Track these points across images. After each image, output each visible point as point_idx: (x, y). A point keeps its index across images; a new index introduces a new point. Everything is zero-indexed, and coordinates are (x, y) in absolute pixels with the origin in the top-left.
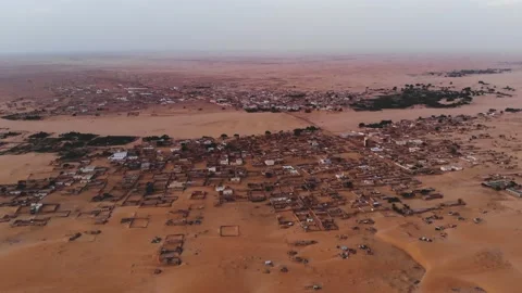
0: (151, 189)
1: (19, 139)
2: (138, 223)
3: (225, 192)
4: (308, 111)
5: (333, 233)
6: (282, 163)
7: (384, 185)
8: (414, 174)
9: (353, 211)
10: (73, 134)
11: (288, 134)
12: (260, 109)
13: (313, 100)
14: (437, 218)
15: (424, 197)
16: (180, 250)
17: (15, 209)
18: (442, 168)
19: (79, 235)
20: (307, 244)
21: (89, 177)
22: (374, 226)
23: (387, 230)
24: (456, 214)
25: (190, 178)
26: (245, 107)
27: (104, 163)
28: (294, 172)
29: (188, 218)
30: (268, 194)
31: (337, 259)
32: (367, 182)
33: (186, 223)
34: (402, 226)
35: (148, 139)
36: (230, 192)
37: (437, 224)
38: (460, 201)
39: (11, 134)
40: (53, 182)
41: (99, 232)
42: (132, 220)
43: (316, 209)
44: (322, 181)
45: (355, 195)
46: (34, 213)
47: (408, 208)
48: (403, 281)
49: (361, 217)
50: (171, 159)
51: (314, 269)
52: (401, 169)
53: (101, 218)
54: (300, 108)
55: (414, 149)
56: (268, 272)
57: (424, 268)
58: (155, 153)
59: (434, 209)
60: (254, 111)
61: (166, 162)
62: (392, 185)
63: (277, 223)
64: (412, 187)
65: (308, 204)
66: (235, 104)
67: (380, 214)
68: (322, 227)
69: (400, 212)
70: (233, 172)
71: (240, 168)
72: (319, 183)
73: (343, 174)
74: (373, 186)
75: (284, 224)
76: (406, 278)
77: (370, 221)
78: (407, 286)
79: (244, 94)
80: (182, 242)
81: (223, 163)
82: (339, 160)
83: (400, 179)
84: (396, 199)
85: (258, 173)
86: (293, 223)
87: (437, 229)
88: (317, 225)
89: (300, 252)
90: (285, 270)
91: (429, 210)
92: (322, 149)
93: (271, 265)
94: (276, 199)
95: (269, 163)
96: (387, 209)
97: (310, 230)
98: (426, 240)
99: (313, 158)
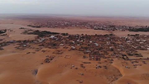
0: (54, 45)
1: (32, 31)
2: (46, 52)
3: (73, 48)
4: (113, 30)
5: (98, 61)
6: (95, 42)
7: (124, 51)
8: (137, 49)
9: (109, 57)
10: (45, 31)
11: (102, 36)
12: (99, 29)
13: (117, 27)
14: (136, 62)
15: (136, 56)
16: (51, 59)
17: (19, 46)
18: (148, 49)
19: (30, 53)
20: (88, 63)
21: (42, 41)
22: (112, 62)
23: (116, 63)
24: (144, 62)
25: (66, 43)
26: (94, 28)
27: (48, 38)
28: (97, 45)
29: (59, 53)
30: (85, 50)
32: (119, 50)
33: (58, 53)
34: (122, 63)
35: (62, 34)
36: (75, 48)
37: (135, 64)
38: (148, 58)
39: (31, 30)
40: (32, 41)
41: (35, 53)
42: (45, 51)
43: (97, 55)
44: (104, 48)
45: (112, 53)
46: (23, 47)
47: (128, 58)
48: (112, 78)
49: (110, 59)
50: (65, 39)
51: (85, 70)
52: (133, 48)
53: (38, 50)
54: (111, 29)
55: (142, 43)
56: (71, 68)
57: (122, 75)
58: (61, 37)
59: (137, 59)
60: (97, 29)
61: (63, 39)
62: (127, 51)
63: (83, 57)
64: (133, 53)
65: (95, 53)
66: (92, 27)
67: (117, 59)
68: (95, 59)
69: (124, 59)
70: (78, 43)
71: (82, 42)
72: (103, 49)
73: (112, 47)
74: (120, 51)
75: (84, 57)
76: (114, 77)
77: (112, 60)
78: (112, 79)
79: (96, 25)
80: (53, 58)
81: (78, 41)
82: (114, 43)
83: (131, 50)
84: (125, 55)
85: (86, 44)
86: (87, 57)
87: (134, 65)
88: (94, 59)
89: (84, 65)
90: (77, 68)
91: (135, 59)
92: (110, 39)
93: (74, 67)
94: (86, 51)
95: (91, 42)
96: (120, 58)
97: (91, 60)
98: (127, 67)
99: (105, 42)
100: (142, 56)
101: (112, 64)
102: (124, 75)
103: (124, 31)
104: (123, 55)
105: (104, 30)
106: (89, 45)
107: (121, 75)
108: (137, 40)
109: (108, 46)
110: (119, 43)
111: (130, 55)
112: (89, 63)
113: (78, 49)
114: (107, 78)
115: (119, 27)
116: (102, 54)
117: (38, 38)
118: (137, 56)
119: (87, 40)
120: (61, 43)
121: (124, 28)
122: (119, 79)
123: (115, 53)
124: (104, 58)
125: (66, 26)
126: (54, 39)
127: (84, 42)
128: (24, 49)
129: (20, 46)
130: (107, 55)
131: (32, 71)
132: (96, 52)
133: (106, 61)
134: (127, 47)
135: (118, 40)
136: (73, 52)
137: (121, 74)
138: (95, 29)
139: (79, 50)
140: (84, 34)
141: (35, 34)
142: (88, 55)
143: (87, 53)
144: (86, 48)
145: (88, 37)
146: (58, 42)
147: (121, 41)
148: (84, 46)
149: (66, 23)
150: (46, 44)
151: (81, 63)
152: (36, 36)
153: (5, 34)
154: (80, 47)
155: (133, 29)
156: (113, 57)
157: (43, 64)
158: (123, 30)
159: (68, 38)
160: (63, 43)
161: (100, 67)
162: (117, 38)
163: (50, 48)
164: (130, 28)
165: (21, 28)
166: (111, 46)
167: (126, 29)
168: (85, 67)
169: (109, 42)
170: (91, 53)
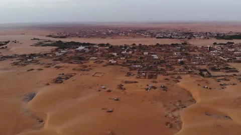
0: (80, 59)
1: (50, 43)
3: (112, 62)
4: (189, 39)
6: (153, 54)
7: (205, 64)
9: (174, 73)
10: (72, 42)
11: (168, 45)
12: (164, 37)
13: (195, 35)
15: (225, 71)
16: (67, 78)
19: (33, 69)
21: (61, 54)
22: (179, 80)
23: (187, 82)
25: (102, 56)
26: (157, 36)
27: (72, 50)
28: (156, 57)
29: (84, 69)
30: (133, 64)
31: (142, 90)
32: (194, 63)
33: (82, 70)
34: (197, 81)
36: (115, 62)
39: (49, 41)
40: (45, 55)
41: (42, 70)
42: (60, 67)
43: (151, 70)
44: (168, 62)
45: (181, 67)
46: (26, 62)
47: (210, 74)
48: (175, 105)
49: (176, 76)
50: (101, 50)
51: (125, 93)
52: (221, 59)
53: (49, 66)
54: (186, 37)
55: (237, 53)
56: (100, 91)
57: (196, 102)
58: (97, 48)
59: (227, 76)
60: (161, 38)
61: (98, 51)
62: (209, 65)
63: (126, 74)
64: (221, 67)
65: (150, 69)
66: (153, 35)
67: (189, 75)
68: (147, 77)
69: (203, 75)
70: (123, 56)
71: (129, 55)
72: (166, 62)
74: (197, 64)
75: (129, 74)
76: (178, 104)
77: (179, 78)
78: (175, 108)
79: (161, 32)
80: (71, 76)
81: (123, 52)
82: (186, 54)
83: (217, 63)
84: (205, 70)
85: (137, 57)
86: (134, 75)
87: (221, 85)
88: (145, 76)
89: (125, 86)
90: (109, 91)
91: (223, 76)
92: (181, 50)
93: (105, 88)
94: (134, 66)
95: (146, 53)
96: (196, 74)
97: (139, 77)
98: (207, 88)
99: (172, 53)
100: (237, 71)
101: (178, 83)
102: (198, 100)
103: (208, 38)
104: (201, 70)
105: (173, 38)
106: (141, 58)
107: (193, 101)
108: (229, 50)
109: (176, 58)
110: (197, 53)
111: (214, 69)
112: (135, 82)
113: (121, 63)
114: (165, 106)
115: (199, 35)
116: (162, 69)
117: (57, 50)
118: (227, 72)
119: (140, 51)
120: (93, 56)
121: (207, 36)
122: (188, 107)
123: (186, 68)
124: (164, 75)
125: (110, 35)
126: (83, 51)
127: (133, 55)
128: (25, 65)
129: (20, 62)
130: (170, 70)
131: (25, 95)
132: (152, 67)
133: (166, 79)
134: (211, 59)
135: (196, 50)
136: (110, 67)
137: (194, 99)
138: (157, 38)
139: (121, 65)
140: (137, 44)
141: (54, 46)
142: (135, 72)
143: (135, 69)
144: (135, 62)
145: (142, 48)
146: (88, 55)
147: (199, 51)
148: (132, 59)
149: (110, 31)
150: (68, 58)
151: (120, 83)
152: (55, 48)
153: (4, 46)
154: (125, 61)
155: (224, 36)
156: (181, 74)
157: (48, 84)
158: (205, 38)
159: (107, 49)
160: (96, 57)
161: (154, 88)
162: (194, 48)
163: (72, 63)
164: (218, 34)
165: (34, 39)
166: (181, 58)
167: (212, 37)
168: (125, 89)
169: (179, 53)
170: (142, 68)
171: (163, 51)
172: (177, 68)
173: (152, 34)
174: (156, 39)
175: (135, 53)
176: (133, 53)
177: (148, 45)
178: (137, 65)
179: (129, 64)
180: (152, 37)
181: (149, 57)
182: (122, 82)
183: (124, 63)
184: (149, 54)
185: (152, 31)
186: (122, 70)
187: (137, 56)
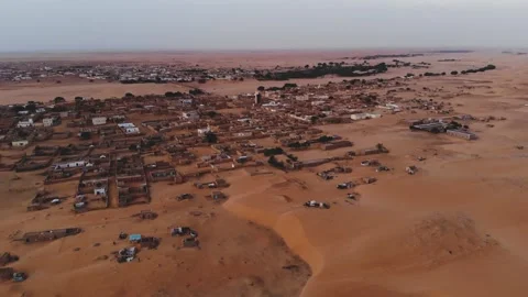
4: (202, 82)
6: (122, 121)
7: (268, 136)
8: (313, 123)
11: (158, 97)
12: (140, 80)
13: (211, 73)
14: (342, 171)
15: (323, 146)
18: (353, 117)
20: (55, 238)
24: (375, 163)
28: (134, 130)
30: (57, 159)
31: (101, 265)
32: (241, 135)
37: (341, 179)
38: (380, 146)
44: (172, 138)
45: (214, 149)
47: (295, 159)
49: (210, 179)
52: (296, 120)
54: (193, 79)
55: (318, 102)
59: (337, 159)
60: (132, 82)
62: (278, 135)
63: (28, 203)
64: (306, 137)
66: (111, 77)
67: (244, 172)
68: (115, 201)
69: (280, 166)
70: (22, 134)
71: (44, 129)
72: (164, 141)
73: (208, 129)
74: (249, 138)
75: (42, 201)
77: (222, 184)
79: (131, 70)
81: (23, 124)
82: (212, 115)
83: (293, 128)
84: (279, 151)
85: (70, 135)
86: (63, 199)
87: (340, 187)
88: (107, 199)
89: (27, 256)
91: (329, 161)
92: (194, 106)
94: (63, 165)
96: (260, 164)
97: (86, 208)
98: (317, 205)
99: (174, 114)
100: (350, 144)
101: (226, 205)
103: (242, 80)
104: (267, 153)
105: (165, 82)
106: (86, 136)
108: (298, 98)
109: (190, 127)
110: (237, 111)
111: (296, 146)
112: (70, 232)
113: (12, 162)
115: (222, 72)
116: (160, 165)
118: (329, 149)
119: (78, 117)
121: (239, 75)
123: (228, 151)
124: (172, 182)
127: (57, 129)
130: (188, 163)
132: (125, 160)
133: (184, 197)
134: (273, 121)
135: (230, 104)
138: (124, 82)
139: (13, 168)
140: (70, 99)
142: (68, 188)
143: (67, 175)
144: (65, 153)
145: (85, 108)
147: (239, 106)
148: (54, 144)
154: (29, 152)
155: (270, 74)
156: (221, 170)
158: (235, 79)
162: (224, 99)
164: (257, 72)
166: (204, 126)
167: (248, 76)
168: (24, 276)
169: (193, 113)
170: (91, 170)
171: (149, 112)
172: (205, 154)
173: (108, 73)
174: (120, 85)
175: (64, 123)
176: (57, 121)
177: (102, 99)
178: (72, 160)
179: (42, 161)
180: (110, 80)
181: (111, 130)
182: (14, 239)
183: (25, 159)
184: (108, 120)
185: (107, 69)
186: (16, 185)
187: (72, 130)
